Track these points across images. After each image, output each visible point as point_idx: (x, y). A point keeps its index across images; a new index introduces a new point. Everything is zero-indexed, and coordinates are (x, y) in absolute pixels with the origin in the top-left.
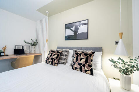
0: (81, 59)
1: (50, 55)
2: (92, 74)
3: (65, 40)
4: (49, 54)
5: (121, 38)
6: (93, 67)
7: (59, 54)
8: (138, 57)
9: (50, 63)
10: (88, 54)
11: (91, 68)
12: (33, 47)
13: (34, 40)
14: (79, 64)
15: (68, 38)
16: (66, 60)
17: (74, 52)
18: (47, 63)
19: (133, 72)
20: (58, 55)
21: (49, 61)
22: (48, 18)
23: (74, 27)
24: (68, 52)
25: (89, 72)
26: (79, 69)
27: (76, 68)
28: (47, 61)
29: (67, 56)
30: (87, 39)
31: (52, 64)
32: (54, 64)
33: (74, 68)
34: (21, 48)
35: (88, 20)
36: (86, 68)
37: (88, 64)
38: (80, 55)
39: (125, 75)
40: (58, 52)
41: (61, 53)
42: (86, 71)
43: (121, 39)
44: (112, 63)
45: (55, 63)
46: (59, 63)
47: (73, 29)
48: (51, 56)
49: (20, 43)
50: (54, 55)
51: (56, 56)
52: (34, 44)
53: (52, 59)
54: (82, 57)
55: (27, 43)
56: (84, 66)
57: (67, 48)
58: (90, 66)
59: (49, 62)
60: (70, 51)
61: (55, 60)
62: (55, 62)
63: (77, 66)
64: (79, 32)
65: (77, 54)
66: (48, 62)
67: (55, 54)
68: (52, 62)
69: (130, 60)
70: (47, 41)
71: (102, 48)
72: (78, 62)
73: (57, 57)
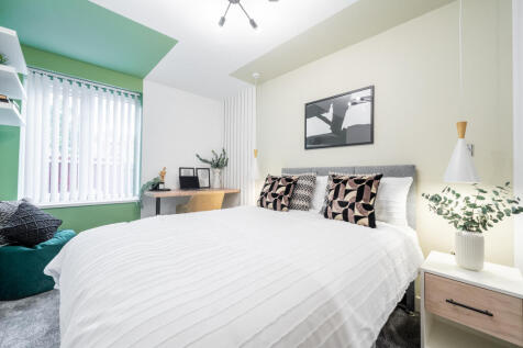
0: (347, 192)
1: (269, 187)
2: (372, 224)
3: (306, 148)
4: (266, 185)
5: (463, 136)
6: (376, 210)
7: (291, 184)
8: (503, 186)
9: (271, 205)
10: (364, 181)
11: (369, 212)
12: (218, 170)
13: (219, 153)
14: (342, 204)
15: (314, 143)
16: (309, 200)
17: (330, 179)
18: (262, 205)
19: (490, 225)
20: (288, 187)
21: (268, 200)
22: (254, 88)
23: (331, 110)
24: (313, 180)
25: (366, 221)
26: (340, 216)
27: (334, 215)
28: (261, 200)
29: (311, 189)
30: (372, 142)
31: (275, 208)
32: (279, 207)
33: (330, 215)
34: (191, 174)
35: (372, 88)
36: (357, 213)
37: (362, 202)
38: (345, 182)
39: (465, 233)
40: (289, 180)
41: (295, 183)
42: (357, 219)
43: (460, 141)
44: (433, 204)
45: (283, 206)
46: (290, 207)
47: (329, 116)
48: (271, 189)
49: (191, 162)
50: (279, 186)
51: (283, 189)
52: (219, 164)
53: (274, 195)
54: (348, 187)
55: (205, 161)
56: (352, 207)
57: (311, 170)
58: (368, 207)
59: (268, 203)
60: (319, 179)
61: (281, 198)
62: (283, 202)
63: (336, 208)
64: (346, 125)
65: (336, 181)
66: (264, 204)
67: (280, 183)
68: (275, 202)
69: (477, 193)
70: (256, 152)
71: (414, 167)
72: (339, 199)
73: (287, 192)
